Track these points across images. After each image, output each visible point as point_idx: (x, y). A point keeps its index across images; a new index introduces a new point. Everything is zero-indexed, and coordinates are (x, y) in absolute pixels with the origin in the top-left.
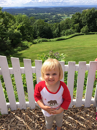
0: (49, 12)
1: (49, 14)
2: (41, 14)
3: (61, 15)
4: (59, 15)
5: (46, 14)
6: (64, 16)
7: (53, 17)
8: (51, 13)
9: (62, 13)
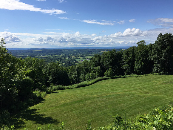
0: (60, 54)
1: (61, 56)
2: (50, 56)
3: (75, 57)
4: (73, 57)
5: (57, 56)
6: (79, 58)
7: (65, 59)
8: (63, 55)
9: (76, 55)
